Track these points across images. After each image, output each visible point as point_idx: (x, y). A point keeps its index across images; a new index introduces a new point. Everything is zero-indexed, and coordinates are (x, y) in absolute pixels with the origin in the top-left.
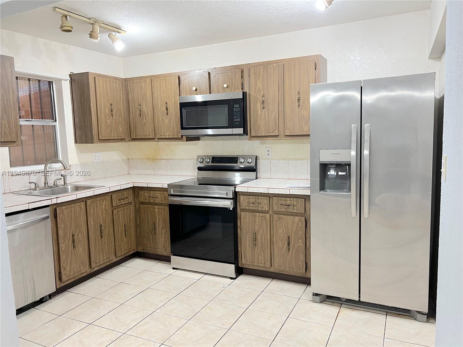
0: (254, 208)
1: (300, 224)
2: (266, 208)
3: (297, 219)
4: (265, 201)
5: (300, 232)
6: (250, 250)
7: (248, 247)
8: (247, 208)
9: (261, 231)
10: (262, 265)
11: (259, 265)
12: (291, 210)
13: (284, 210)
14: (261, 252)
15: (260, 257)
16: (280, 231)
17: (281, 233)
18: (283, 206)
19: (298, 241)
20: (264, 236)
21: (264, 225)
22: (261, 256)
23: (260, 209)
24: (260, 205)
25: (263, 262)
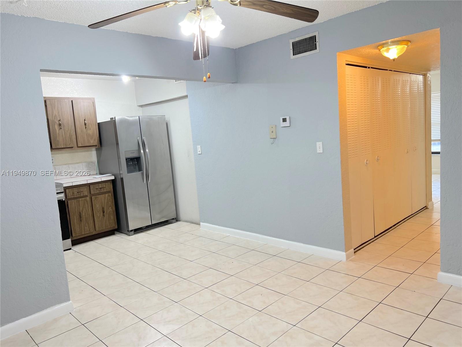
0: (78, 196)
1: (109, 198)
2: (86, 193)
3: (107, 195)
4: (85, 189)
5: (110, 203)
6: (78, 225)
7: (76, 224)
8: (72, 197)
9: (84, 210)
10: (88, 232)
11: (86, 233)
12: (102, 191)
13: (98, 192)
14: (86, 224)
15: (86, 228)
16: (98, 206)
17: (97, 206)
18: (97, 190)
19: (109, 209)
20: (87, 213)
21: (86, 205)
22: (86, 226)
23: (82, 195)
24: (82, 193)
25: (88, 230)
